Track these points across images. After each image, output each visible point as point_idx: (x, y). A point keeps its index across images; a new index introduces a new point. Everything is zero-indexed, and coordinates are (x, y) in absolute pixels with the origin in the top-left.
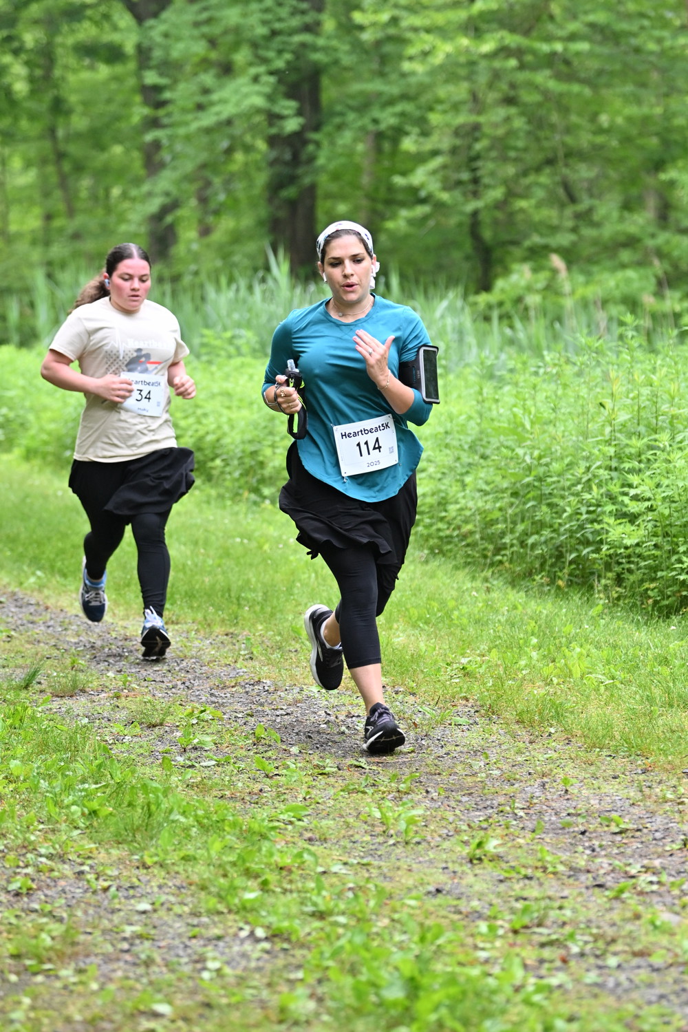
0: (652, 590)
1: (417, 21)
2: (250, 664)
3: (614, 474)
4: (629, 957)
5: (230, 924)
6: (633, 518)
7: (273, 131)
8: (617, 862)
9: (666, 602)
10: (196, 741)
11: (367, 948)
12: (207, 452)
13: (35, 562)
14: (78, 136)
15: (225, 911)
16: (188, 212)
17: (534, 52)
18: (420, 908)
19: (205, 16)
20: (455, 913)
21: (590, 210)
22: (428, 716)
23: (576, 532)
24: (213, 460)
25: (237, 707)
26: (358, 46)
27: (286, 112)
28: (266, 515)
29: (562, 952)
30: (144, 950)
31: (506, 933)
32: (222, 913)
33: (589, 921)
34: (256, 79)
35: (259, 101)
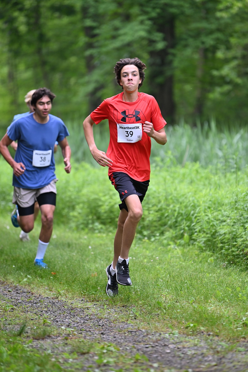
2: (135, 321)
7: (151, 49)
10: (105, 361)
13: (27, 271)
14: (53, 53)
22: (224, 347)
26: (194, 4)
27: (157, 39)
28: (145, 245)
34: (142, 22)
35: (143, 34)
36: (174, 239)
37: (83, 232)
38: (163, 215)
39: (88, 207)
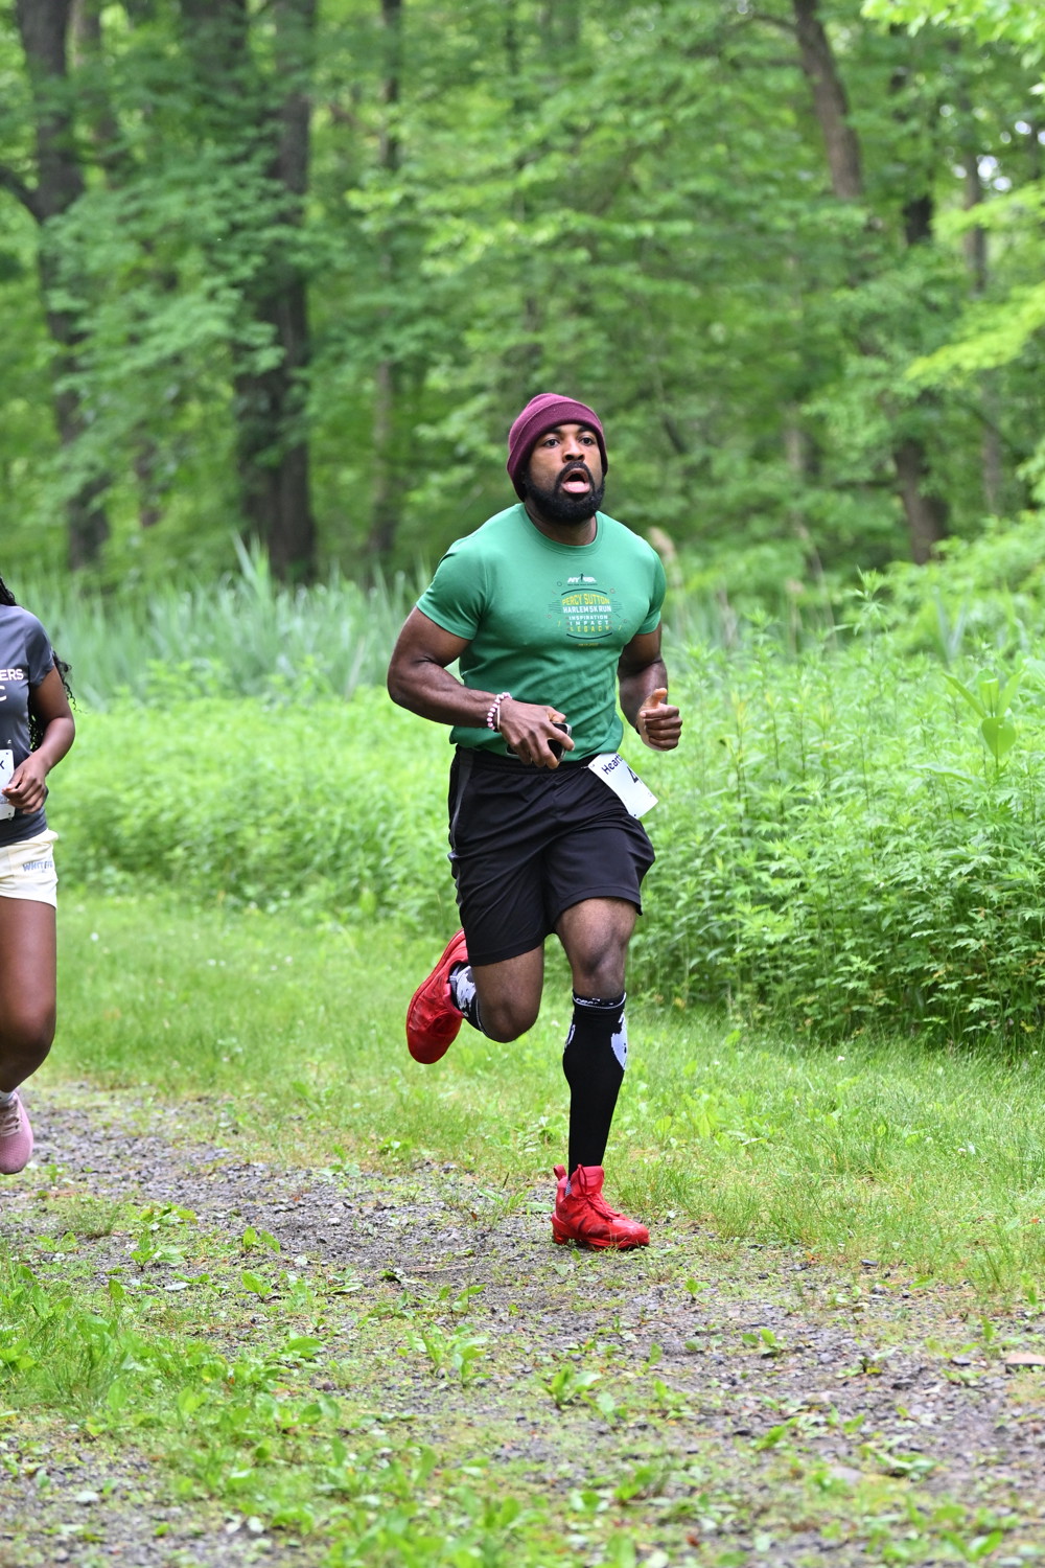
0: (811, 1005)
1: (440, 200)
2: (235, 1139)
3: (746, 841)
4: (787, 1533)
5: (212, 1514)
6: (777, 903)
7: (241, 369)
8: (767, 1398)
9: (831, 1022)
10: (157, 1255)
11: (408, 1539)
12: (164, 838)
15: (205, 1496)
16: (125, 492)
17: (611, 238)
18: (485, 1478)
19: (133, 207)
20: (535, 1482)
21: (706, 462)
22: (492, 1202)
23: (697, 927)
24: (171, 848)
25: (218, 1203)
26: (357, 241)
27: (258, 341)
28: (251, 925)
29: (693, 1530)
30: (89, 1557)
31: (611, 1505)
32: (201, 1499)
33: (730, 1484)
34: (212, 295)
35: (218, 327)
36: (334, 904)
38: (297, 837)
39: (83, 824)
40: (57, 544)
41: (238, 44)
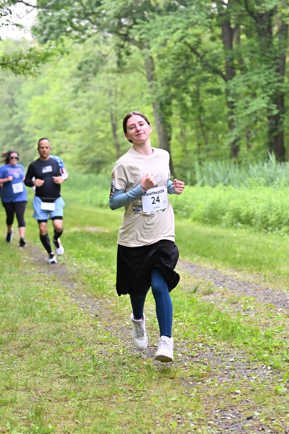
2: (265, 283)
5: (259, 365)
7: (269, 114)
10: (248, 308)
12: (251, 217)
13: (197, 253)
14: (208, 119)
16: (243, 141)
19: (246, 79)
24: (252, 219)
27: (273, 108)
28: (270, 236)
30: (232, 373)
32: (257, 361)
34: (263, 98)
35: (264, 105)
37: (230, 229)
38: (280, 217)
39: (233, 213)
40: (228, 153)
41: (270, 42)
